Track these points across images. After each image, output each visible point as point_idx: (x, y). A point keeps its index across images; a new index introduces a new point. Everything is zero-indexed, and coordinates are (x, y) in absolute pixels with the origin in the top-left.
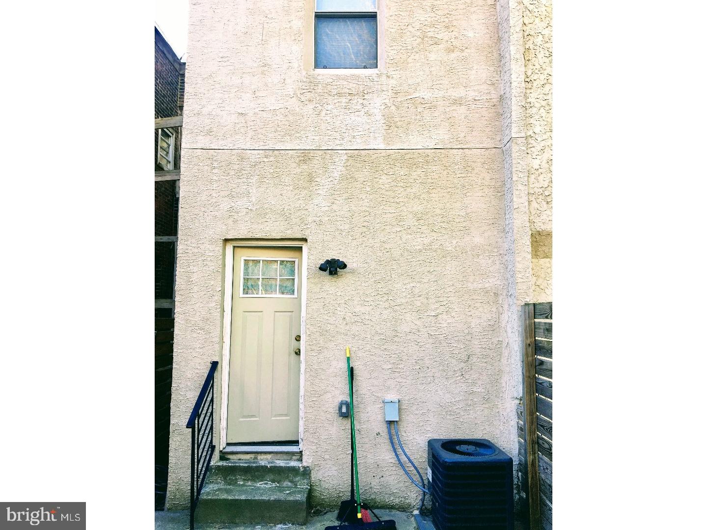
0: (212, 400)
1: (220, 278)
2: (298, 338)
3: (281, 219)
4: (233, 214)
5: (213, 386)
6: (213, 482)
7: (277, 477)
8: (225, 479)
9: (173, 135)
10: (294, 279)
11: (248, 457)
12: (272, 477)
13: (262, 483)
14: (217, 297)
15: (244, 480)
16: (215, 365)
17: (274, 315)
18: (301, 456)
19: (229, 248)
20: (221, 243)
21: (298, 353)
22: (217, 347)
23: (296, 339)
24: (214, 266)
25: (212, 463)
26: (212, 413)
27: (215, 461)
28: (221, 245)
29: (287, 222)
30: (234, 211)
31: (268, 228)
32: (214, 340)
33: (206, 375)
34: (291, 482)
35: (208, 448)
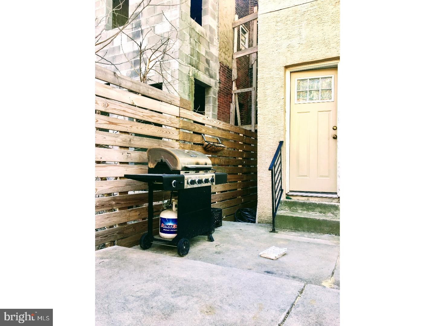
0: (281, 162)
1: (283, 90)
2: (335, 129)
3: (323, 46)
4: (290, 49)
5: (281, 154)
6: (283, 209)
7: (324, 211)
8: (290, 208)
9: (247, 32)
10: (331, 89)
11: (304, 198)
12: (320, 210)
13: (313, 213)
14: (282, 103)
15: (302, 210)
16: (281, 143)
17: (318, 113)
18: (339, 200)
19: (288, 72)
20: (283, 69)
21: (335, 138)
22: (282, 132)
23: (333, 129)
24: (280, 83)
25: (282, 199)
26: (281, 171)
27: (283, 198)
28: (283, 70)
29: (327, 47)
30: (291, 47)
31: (313, 54)
32: (280, 128)
33: (276, 149)
34: (333, 214)
35: (279, 191)
